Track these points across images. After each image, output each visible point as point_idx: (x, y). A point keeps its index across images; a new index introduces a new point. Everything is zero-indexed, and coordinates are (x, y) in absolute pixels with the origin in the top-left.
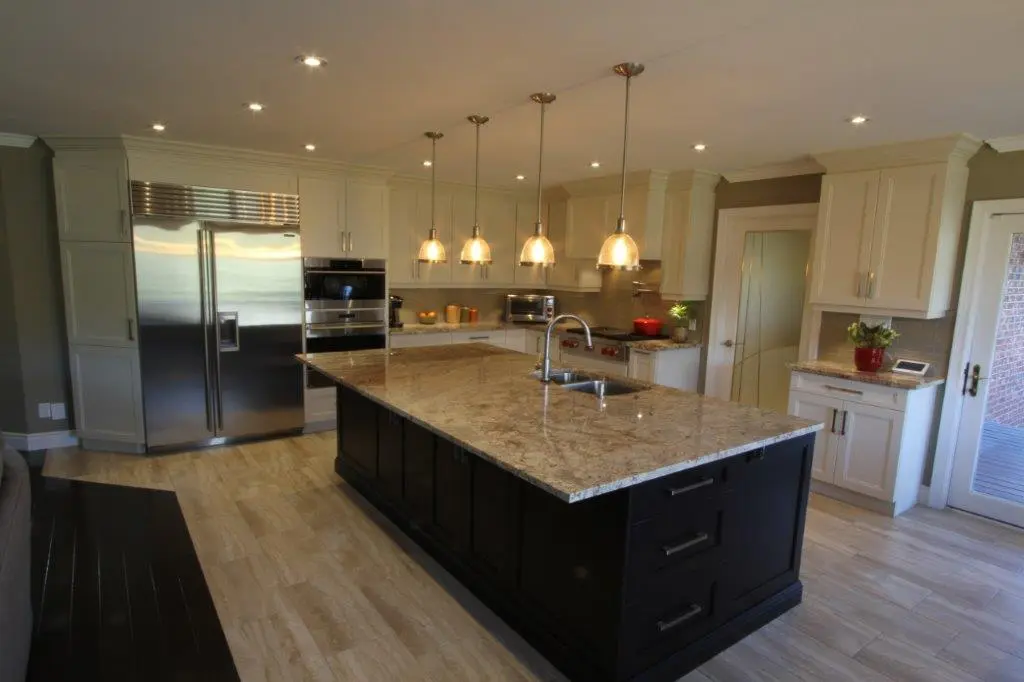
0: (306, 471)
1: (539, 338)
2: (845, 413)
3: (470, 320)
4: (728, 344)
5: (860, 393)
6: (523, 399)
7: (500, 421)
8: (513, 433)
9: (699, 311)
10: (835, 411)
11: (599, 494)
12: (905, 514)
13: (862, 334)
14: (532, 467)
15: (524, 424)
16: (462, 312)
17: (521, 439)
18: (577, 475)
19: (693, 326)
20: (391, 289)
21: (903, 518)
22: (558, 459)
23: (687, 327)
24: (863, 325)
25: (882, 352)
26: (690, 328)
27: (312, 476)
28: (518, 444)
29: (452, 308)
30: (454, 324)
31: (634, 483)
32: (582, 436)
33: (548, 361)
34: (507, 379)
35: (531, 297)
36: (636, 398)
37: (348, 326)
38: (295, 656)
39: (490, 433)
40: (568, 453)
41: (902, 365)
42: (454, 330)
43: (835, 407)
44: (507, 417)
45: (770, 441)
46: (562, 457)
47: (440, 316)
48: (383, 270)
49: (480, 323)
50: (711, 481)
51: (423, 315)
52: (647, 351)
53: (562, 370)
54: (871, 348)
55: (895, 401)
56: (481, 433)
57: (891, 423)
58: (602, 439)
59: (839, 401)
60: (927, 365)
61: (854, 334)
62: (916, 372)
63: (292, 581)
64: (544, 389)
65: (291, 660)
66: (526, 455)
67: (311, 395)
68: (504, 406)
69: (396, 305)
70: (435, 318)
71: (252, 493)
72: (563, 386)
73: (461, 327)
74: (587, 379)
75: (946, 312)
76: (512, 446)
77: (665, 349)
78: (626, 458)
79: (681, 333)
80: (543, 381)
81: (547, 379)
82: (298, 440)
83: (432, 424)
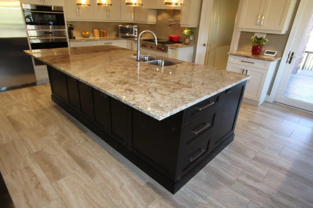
0: (39, 101)
1: (132, 43)
2: (247, 71)
3: (104, 36)
4: (204, 45)
5: (253, 63)
6: (130, 69)
7: (121, 79)
8: (128, 85)
9: (194, 32)
10: (243, 70)
11: (172, 114)
12: (261, 105)
13: (256, 40)
14: (139, 103)
15: (132, 80)
16: (100, 32)
17: (131, 88)
18: (161, 106)
19: (191, 38)
20: (67, 22)
21: (261, 107)
22: (150, 97)
23: (189, 38)
24: (256, 37)
25: (262, 48)
26: (190, 39)
27: (42, 103)
28: (131, 91)
29: (96, 31)
30: (97, 37)
31: (187, 107)
32: (159, 85)
33: (139, 52)
34: (121, 60)
35: (127, 27)
36: (177, 67)
37: (51, 38)
38: (38, 185)
39: (117, 85)
40: (155, 94)
41: (267, 53)
42: (97, 40)
43: (243, 69)
44: (124, 77)
45: (234, 84)
46: (152, 97)
47: (91, 34)
48: (63, 12)
49: (108, 37)
50: (213, 103)
51: (84, 33)
52: (175, 48)
53: (144, 56)
54: (258, 46)
55: (265, 66)
56: (113, 86)
57: (263, 74)
58: (167, 86)
59: (244, 66)
60: (276, 52)
61: (253, 40)
62: (272, 55)
63: (35, 151)
64: (137, 64)
65: (36, 187)
66: (136, 96)
67: (37, 68)
68: (122, 72)
69: (71, 29)
70: (89, 35)
71: (14, 112)
72: (146, 62)
73: (100, 39)
74: (155, 59)
75: (287, 31)
76: (128, 91)
77: (182, 47)
78: (180, 95)
79: (187, 41)
80: (137, 60)
81: (139, 59)
82: (35, 87)
83: (89, 82)
